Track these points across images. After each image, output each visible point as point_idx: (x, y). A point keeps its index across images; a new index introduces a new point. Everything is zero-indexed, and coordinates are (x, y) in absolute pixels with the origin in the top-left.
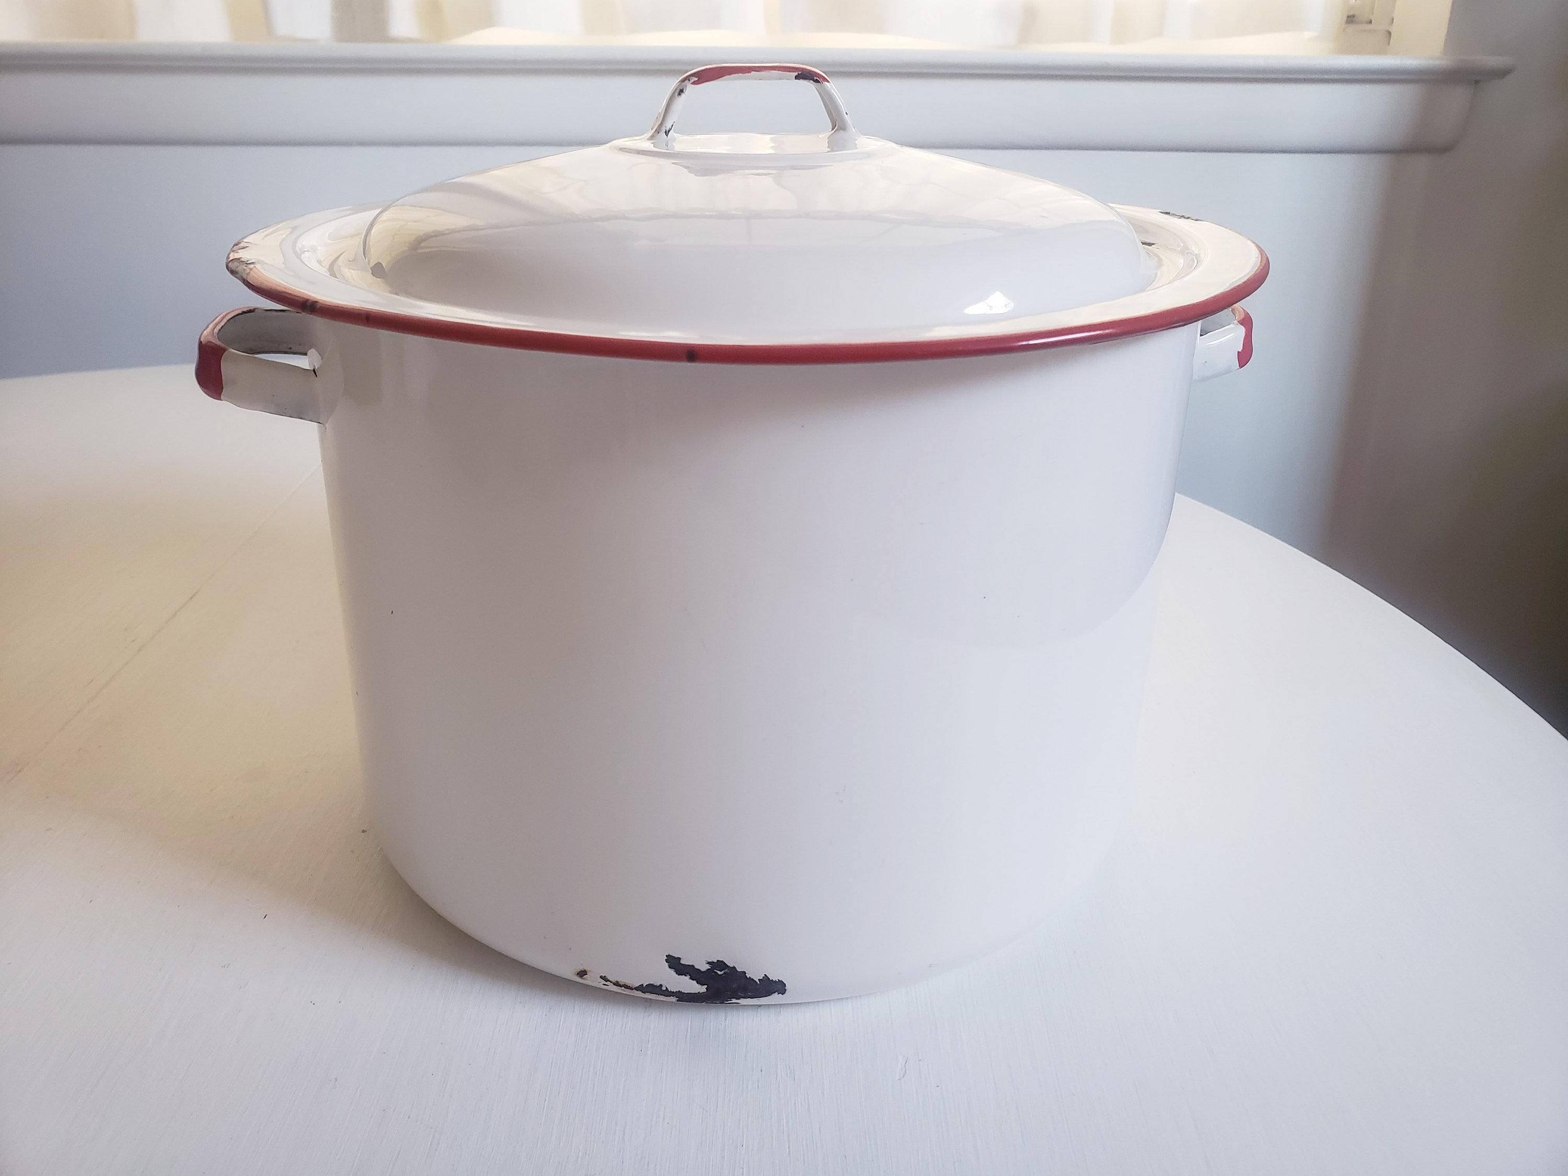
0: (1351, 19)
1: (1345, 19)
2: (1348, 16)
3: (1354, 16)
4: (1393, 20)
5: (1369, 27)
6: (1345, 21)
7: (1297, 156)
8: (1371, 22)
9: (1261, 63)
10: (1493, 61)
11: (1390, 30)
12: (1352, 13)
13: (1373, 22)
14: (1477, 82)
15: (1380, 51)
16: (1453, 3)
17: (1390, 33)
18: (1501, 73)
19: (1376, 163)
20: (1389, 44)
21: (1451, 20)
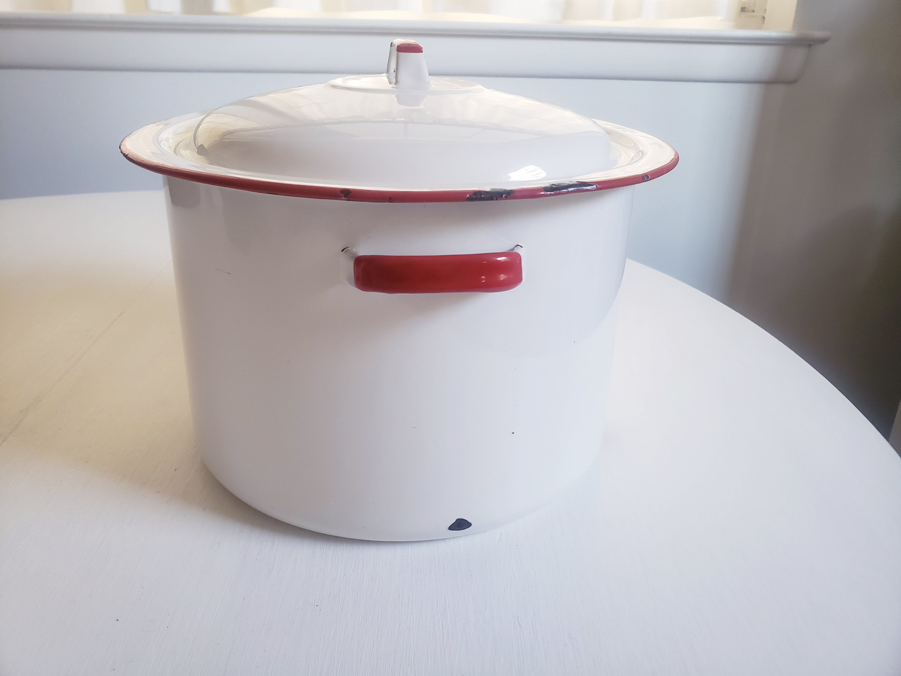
0: (743, 10)
1: (740, 9)
2: (742, 8)
3: (744, 8)
4: (766, 10)
5: (753, 14)
6: (740, 10)
7: (713, 84)
8: (754, 11)
9: (694, 33)
10: (818, 34)
11: (764, 16)
12: (743, 6)
13: (755, 11)
14: (810, 46)
15: (760, 28)
16: (798, 2)
17: (764, 17)
18: (823, 41)
19: (756, 88)
20: (764, 23)
21: (797, 11)
